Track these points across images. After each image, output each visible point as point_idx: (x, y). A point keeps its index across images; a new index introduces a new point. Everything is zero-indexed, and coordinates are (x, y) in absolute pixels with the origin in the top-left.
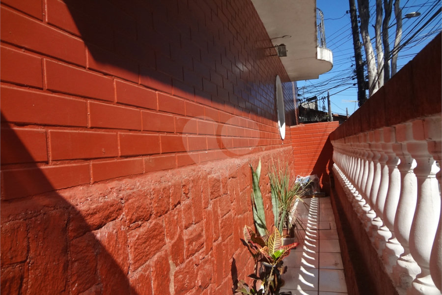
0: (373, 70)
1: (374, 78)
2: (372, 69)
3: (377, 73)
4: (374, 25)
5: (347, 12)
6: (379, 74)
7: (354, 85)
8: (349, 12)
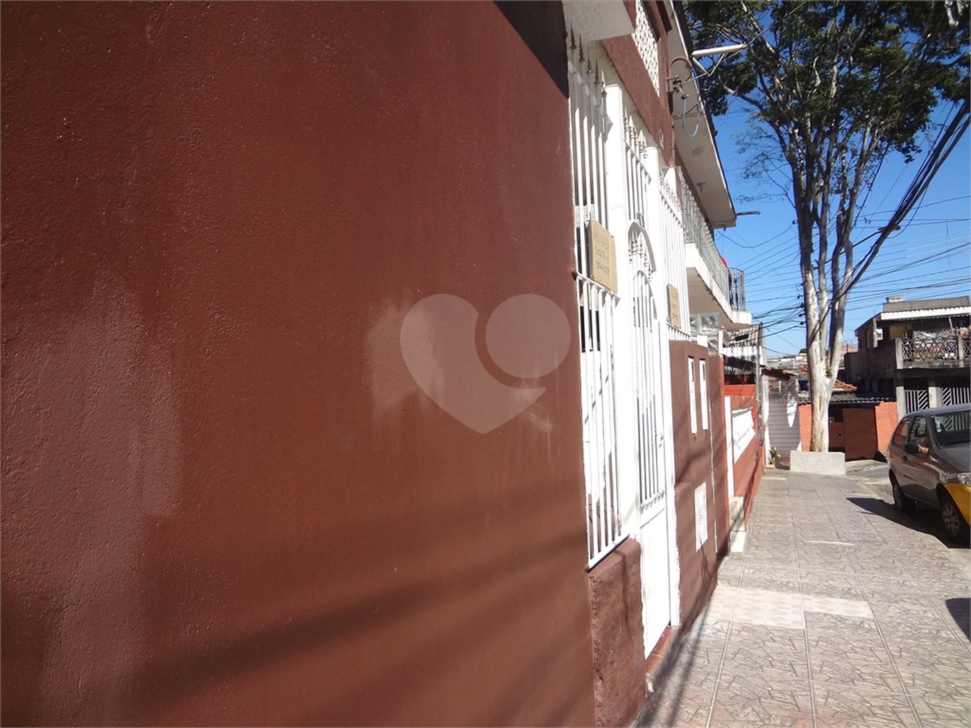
0: (814, 317)
1: (814, 327)
2: (812, 315)
3: (819, 321)
4: (818, 260)
5: (794, 223)
6: (821, 322)
7: (802, 323)
8: (796, 222)
